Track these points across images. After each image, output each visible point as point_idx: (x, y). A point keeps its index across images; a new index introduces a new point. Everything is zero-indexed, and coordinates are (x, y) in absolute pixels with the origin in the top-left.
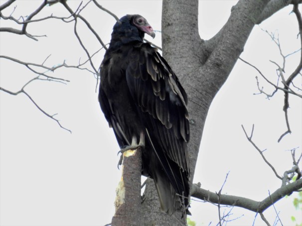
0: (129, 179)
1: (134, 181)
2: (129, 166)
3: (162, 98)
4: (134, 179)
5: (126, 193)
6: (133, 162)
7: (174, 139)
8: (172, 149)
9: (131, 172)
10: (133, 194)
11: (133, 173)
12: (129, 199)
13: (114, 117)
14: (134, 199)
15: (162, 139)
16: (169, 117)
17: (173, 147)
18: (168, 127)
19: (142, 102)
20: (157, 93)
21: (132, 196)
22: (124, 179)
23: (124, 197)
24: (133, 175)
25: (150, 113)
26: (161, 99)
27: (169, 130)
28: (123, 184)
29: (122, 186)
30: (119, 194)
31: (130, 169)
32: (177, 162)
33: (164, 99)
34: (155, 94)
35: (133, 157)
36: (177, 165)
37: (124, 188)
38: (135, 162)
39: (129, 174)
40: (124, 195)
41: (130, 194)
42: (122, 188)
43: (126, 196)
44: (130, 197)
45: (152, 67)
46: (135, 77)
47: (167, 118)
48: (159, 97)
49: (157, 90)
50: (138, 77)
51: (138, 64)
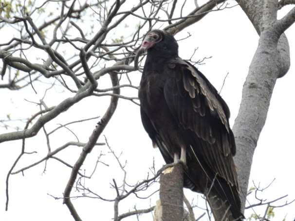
0: (166, 197)
1: (172, 198)
2: (165, 184)
3: (203, 114)
4: (172, 196)
5: (163, 211)
6: (170, 179)
7: (219, 154)
8: (218, 165)
9: (168, 189)
10: (171, 212)
11: (170, 190)
12: (167, 217)
13: (158, 136)
14: (173, 217)
15: (207, 155)
16: (211, 132)
17: (218, 162)
18: (211, 142)
19: (183, 119)
20: (197, 109)
21: (170, 214)
22: (160, 197)
23: (161, 216)
24: (170, 192)
25: (192, 130)
26: (201, 115)
27: (213, 145)
28: (160, 203)
29: (159, 205)
30: (156, 213)
31: (167, 186)
32: (224, 177)
33: (204, 115)
34: (195, 110)
35: (169, 175)
36: (224, 179)
37: (162, 206)
38: (172, 179)
39: (166, 192)
40: (162, 213)
41: (167, 212)
42: (159, 207)
43: (163, 215)
44: (168, 215)
45: (190, 84)
46: (174, 95)
47: (209, 134)
48: (199, 113)
49: (197, 106)
50: (177, 95)
51: (176, 80)
